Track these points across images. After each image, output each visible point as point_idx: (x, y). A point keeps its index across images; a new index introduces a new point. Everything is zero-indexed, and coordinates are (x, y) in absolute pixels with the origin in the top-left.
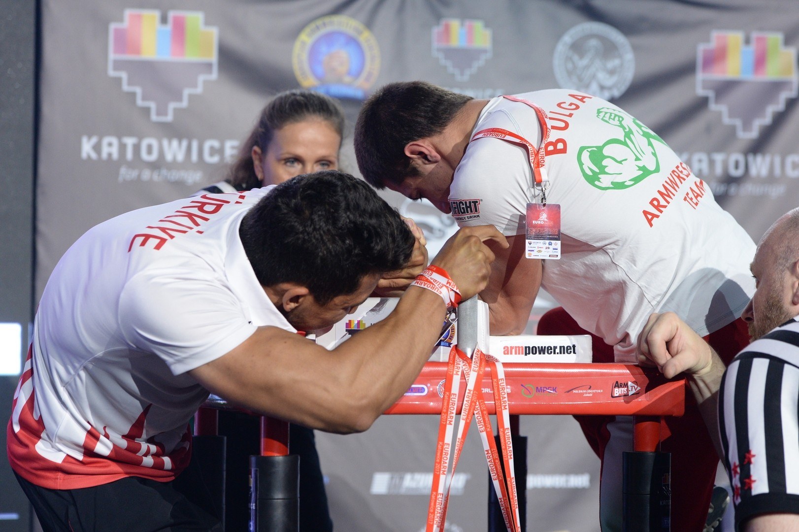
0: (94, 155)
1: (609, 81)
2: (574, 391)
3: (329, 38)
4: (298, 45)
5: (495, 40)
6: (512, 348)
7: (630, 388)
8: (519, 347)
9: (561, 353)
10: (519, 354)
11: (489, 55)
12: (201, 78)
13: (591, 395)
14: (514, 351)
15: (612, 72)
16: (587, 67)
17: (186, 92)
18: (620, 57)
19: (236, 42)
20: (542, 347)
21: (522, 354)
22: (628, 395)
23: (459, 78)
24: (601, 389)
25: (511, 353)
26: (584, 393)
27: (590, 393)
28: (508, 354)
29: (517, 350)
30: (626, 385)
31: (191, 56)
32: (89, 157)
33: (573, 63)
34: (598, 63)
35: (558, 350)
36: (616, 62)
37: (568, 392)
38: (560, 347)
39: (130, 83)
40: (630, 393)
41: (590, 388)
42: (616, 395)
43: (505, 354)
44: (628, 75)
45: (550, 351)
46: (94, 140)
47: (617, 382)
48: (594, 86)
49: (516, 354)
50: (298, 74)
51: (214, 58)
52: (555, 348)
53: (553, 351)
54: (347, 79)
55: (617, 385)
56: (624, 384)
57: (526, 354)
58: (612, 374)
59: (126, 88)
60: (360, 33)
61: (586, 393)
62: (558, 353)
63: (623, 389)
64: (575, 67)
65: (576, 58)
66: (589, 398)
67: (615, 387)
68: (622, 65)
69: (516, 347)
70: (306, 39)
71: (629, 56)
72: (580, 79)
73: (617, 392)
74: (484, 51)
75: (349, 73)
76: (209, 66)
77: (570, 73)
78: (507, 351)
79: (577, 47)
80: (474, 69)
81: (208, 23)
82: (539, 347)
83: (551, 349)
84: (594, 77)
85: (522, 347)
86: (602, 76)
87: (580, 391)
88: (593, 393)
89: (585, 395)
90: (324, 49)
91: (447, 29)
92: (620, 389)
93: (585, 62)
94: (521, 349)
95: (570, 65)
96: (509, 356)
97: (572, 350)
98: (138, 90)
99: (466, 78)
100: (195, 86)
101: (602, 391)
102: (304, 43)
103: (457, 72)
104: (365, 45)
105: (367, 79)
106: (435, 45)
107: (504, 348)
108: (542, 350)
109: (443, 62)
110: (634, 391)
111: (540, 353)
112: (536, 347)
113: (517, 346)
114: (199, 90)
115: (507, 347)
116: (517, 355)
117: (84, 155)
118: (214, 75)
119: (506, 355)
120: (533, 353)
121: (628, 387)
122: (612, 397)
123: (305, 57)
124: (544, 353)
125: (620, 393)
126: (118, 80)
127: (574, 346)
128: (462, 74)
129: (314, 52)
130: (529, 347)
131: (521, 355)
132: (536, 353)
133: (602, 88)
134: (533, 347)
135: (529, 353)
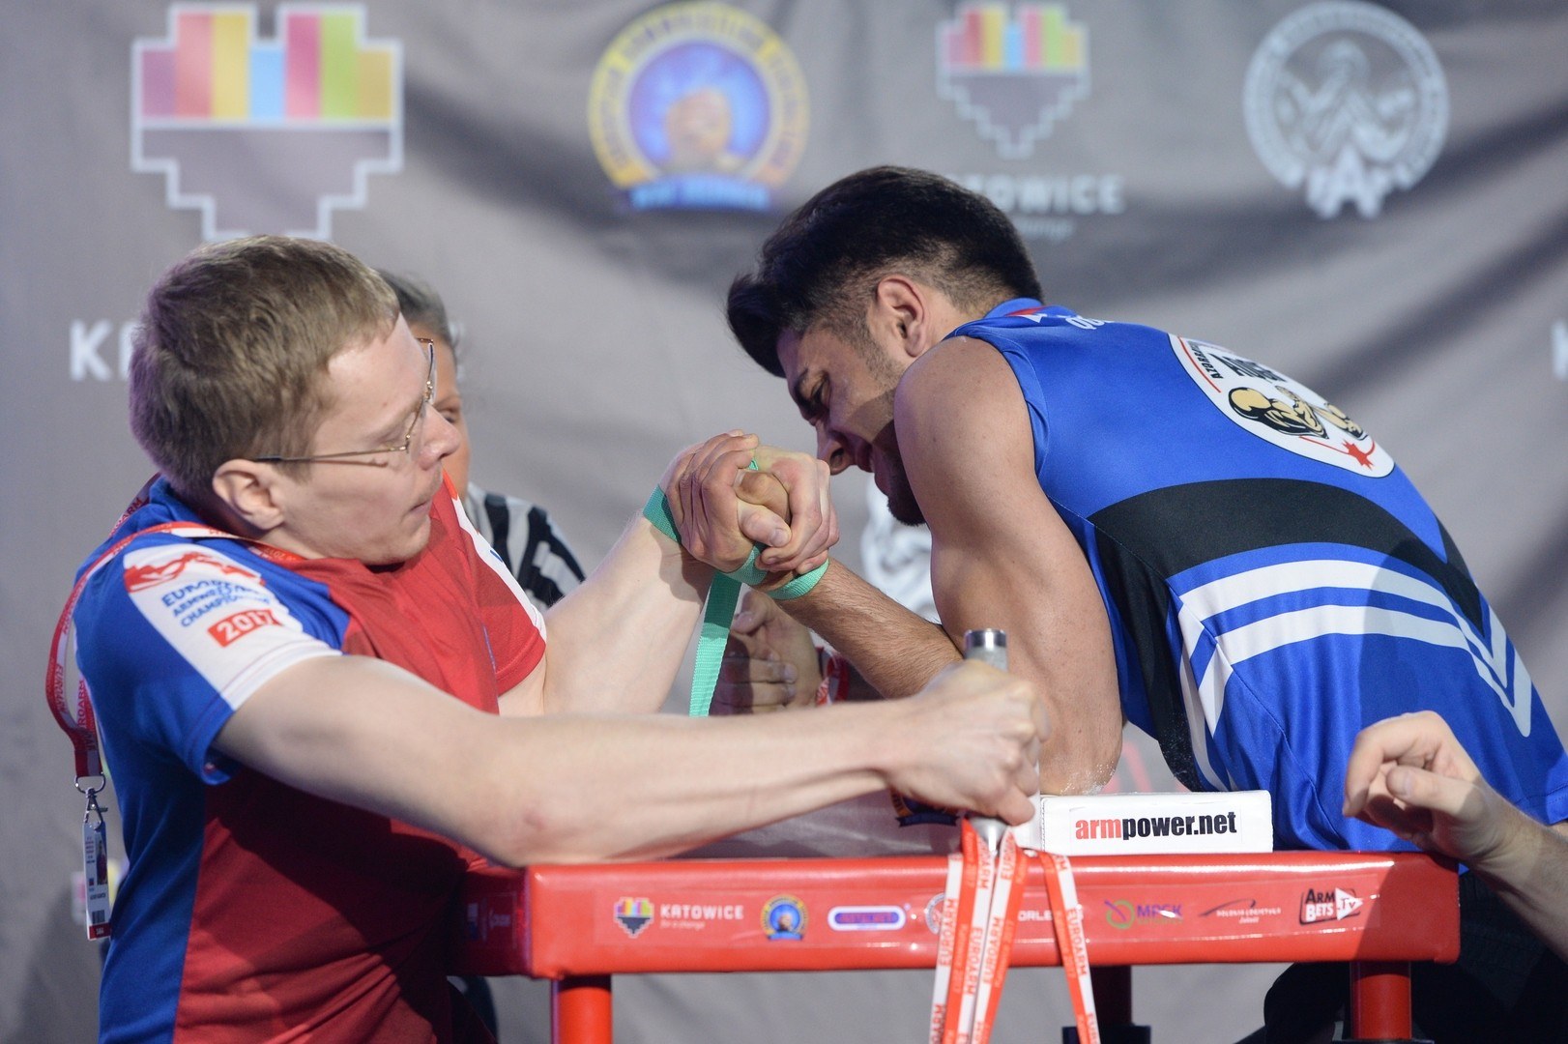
0: (101, 370)
1: (1385, 146)
2: (1220, 913)
3: (680, 58)
4: (601, 80)
5: (1096, 50)
6: (1094, 823)
7: (1339, 903)
8: (1110, 821)
9: (1202, 832)
10: (1111, 836)
11: (1081, 91)
12: (363, 169)
13: (1256, 920)
14: (1098, 830)
15: (1391, 125)
16: (1330, 113)
17: (326, 205)
18: (1414, 86)
19: (446, 76)
20: (1161, 820)
21: (1118, 836)
22: (1335, 918)
23: (1006, 149)
24: (1276, 907)
25: (1094, 836)
26: (1239, 917)
27: (1251, 916)
28: (1086, 837)
29: (1107, 828)
30: (1331, 898)
31: (336, 115)
32: (89, 374)
33: (1295, 104)
34: (1356, 102)
35: (1196, 826)
36: (1404, 98)
37: (1206, 914)
38: (1202, 819)
39: (185, 188)
40: (1341, 915)
41: (1253, 905)
42: (1309, 919)
43: (1079, 837)
44: (1434, 131)
45: (1178, 828)
46: (101, 331)
47: (1311, 892)
48: (1349, 161)
49: (1103, 836)
50: (603, 150)
51: (392, 117)
52: (1190, 820)
53: (1185, 827)
54: (727, 161)
55: (1313, 897)
56: (1327, 894)
57: (1126, 837)
58: (1299, 876)
59: (175, 198)
60: (757, 44)
61: (1245, 916)
62: (1196, 832)
63: (1324, 905)
64: (1299, 113)
65: (1301, 91)
66: (1252, 928)
67: (1307, 902)
68: (1417, 106)
69: (1104, 822)
70: (622, 62)
71: (1434, 82)
72: (1313, 144)
73: (1312, 913)
74: (1070, 80)
75: (731, 146)
76: (381, 137)
77: (1286, 130)
78: (1084, 830)
79: (1304, 64)
80: (1044, 127)
81: (374, 31)
82: (1153, 820)
83: (1181, 823)
84: (1347, 137)
85: (1117, 821)
86: (1367, 135)
87: (1233, 913)
88: (1260, 916)
89: (1243, 921)
90: (666, 87)
91: (975, 27)
92: (1319, 905)
93: (1323, 100)
94: (1114, 824)
95: (1286, 110)
96: (1090, 841)
97: (1228, 825)
98: (207, 204)
99: (1025, 148)
100: (347, 188)
101: (1279, 911)
102: (615, 74)
103: (1001, 134)
104: (768, 74)
105: (777, 160)
106: (946, 67)
107: (1078, 825)
108: (1162, 827)
109: (966, 110)
110: (1348, 910)
111: (1157, 834)
112: (1146, 821)
113: (1107, 819)
114: (358, 199)
115: (1085, 822)
116: (1107, 839)
117: (77, 370)
118: (395, 161)
119: (1083, 840)
120: (1141, 834)
121: (1334, 901)
122: (1302, 922)
123: (619, 109)
124: (1166, 833)
125: (1319, 914)
126: (158, 181)
127: (1232, 816)
128: (1015, 139)
129: (641, 96)
130: (1132, 821)
131: (1115, 839)
132: (1148, 833)
133: (1369, 164)
134: (1141, 821)
135: (1133, 835)
